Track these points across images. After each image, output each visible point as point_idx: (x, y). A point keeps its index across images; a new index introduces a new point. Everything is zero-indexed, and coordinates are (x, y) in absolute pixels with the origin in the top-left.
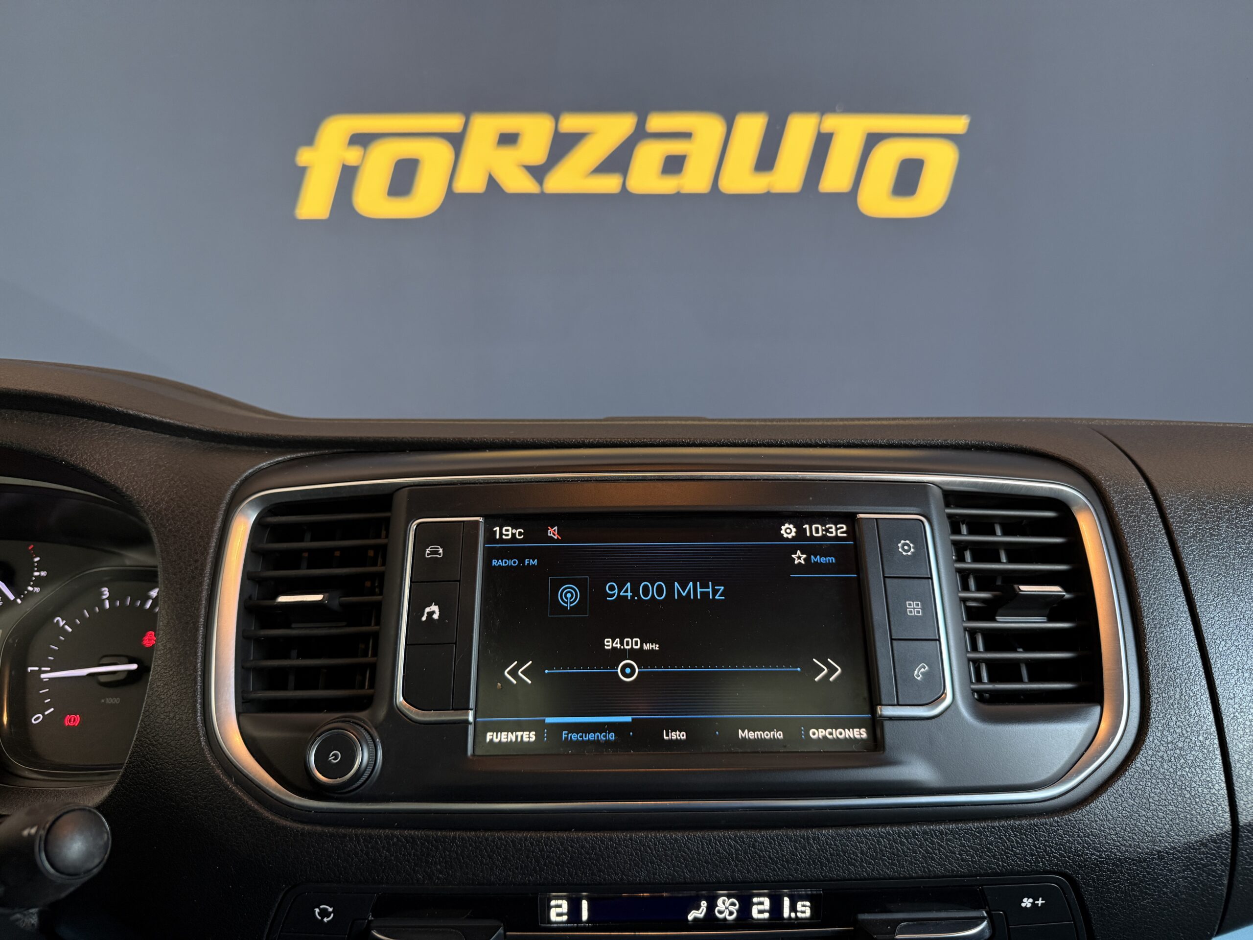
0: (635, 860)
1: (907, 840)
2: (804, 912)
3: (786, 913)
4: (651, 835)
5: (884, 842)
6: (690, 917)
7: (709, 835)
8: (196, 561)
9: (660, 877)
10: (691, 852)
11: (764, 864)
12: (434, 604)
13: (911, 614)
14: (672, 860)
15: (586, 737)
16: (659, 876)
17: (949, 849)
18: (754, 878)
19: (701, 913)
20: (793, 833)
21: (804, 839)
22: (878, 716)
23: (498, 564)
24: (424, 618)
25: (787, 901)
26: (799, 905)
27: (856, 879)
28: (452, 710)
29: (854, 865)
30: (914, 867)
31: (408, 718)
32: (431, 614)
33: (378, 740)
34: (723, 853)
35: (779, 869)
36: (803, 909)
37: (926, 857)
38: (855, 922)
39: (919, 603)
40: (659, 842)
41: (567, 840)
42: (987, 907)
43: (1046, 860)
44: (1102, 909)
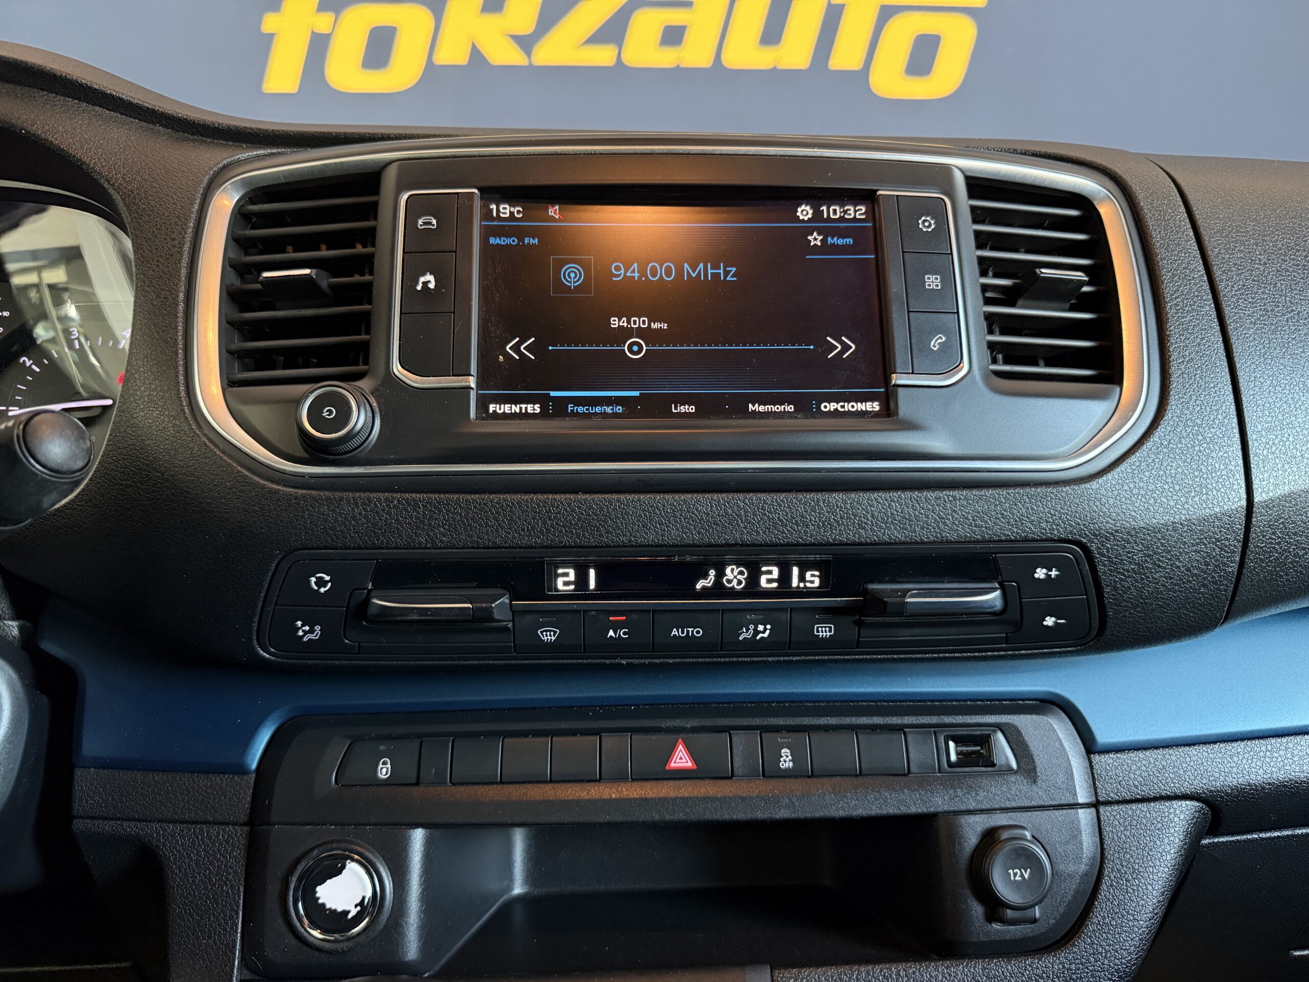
0: (643, 521)
1: (919, 504)
2: (812, 582)
3: (795, 582)
4: (660, 497)
5: (896, 506)
6: (699, 586)
7: (717, 496)
9: (669, 539)
10: (699, 514)
11: (773, 526)
12: (429, 273)
13: (929, 287)
14: (681, 521)
15: (592, 410)
16: (668, 537)
17: (963, 515)
18: (763, 540)
19: (709, 583)
20: (803, 495)
21: (814, 501)
22: (892, 383)
23: (497, 242)
24: (419, 288)
25: (795, 571)
26: (808, 575)
27: (866, 544)
28: (453, 375)
29: (864, 528)
30: (926, 532)
31: (405, 384)
32: (425, 284)
33: (375, 404)
34: (731, 515)
35: (789, 531)
36: (812, 579)
37: (939, 522)
38: (865, 593)
39: (938, 275)
40: (667, 503)
41: (574, 502)
42: (1000, 577)
43: (1062, 528)
44: (1115, 581)
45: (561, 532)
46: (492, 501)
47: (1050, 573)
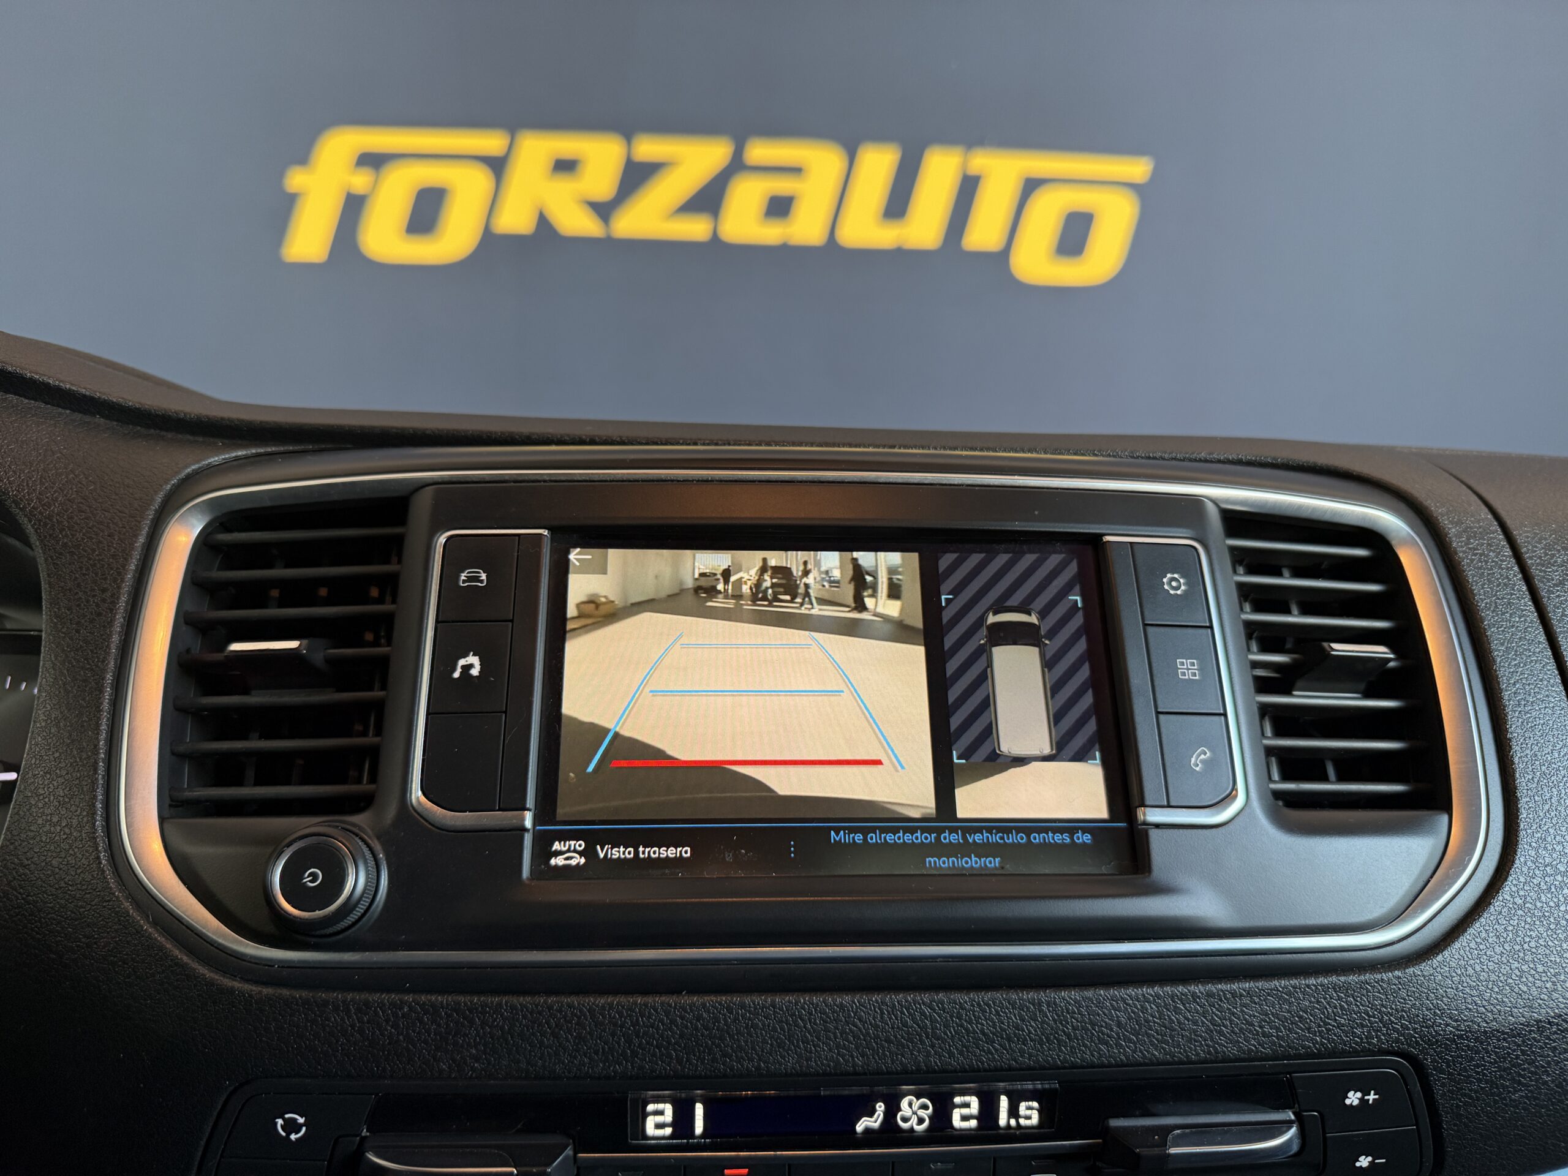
0: (778, 1038)
1: (1184, 1005)
2: (1029, 1118)
3: (1003, 1121)
4: (805, 1000)
5: (1152, 1008)
6: (860, 1127)
7: (891, 998)
8: (104, 591)
9: (817, 1064)
10: (864, 1026)
11: (974, 1043)
12: (472, 653)
13: (1183, 677)
14: (836, 1038)
16: (815, 1062)
17: (1245, 1019)
18: (958, 1064)
19: (876, 1122)
20: (1018, 995)
21: (1033, 1005)
22: (1139, 822)
24: (456, 675)
25: (1004, 1102)
26: (1023, 1106)
27: (1110, 1065)
28: (499, 810)
29: (1106, 1043)
30: (1195, 1046)
31: (430, 823)
32: (467, 668)
33: (381, 855)
34: (913, 1027)
35: (996, 1050)
36: (1029, 1112)
37: (1212, 1032)
38: (1106, 1133)
39: (1195, 661)
40: (816, 1010)
41: (675, 1008)
42: (1296, 1106)
43: (1383, 1034)
44: (1458, 1106)
45: (654, 1055)
46: (550, 1008)
47: (1366, 1098)
